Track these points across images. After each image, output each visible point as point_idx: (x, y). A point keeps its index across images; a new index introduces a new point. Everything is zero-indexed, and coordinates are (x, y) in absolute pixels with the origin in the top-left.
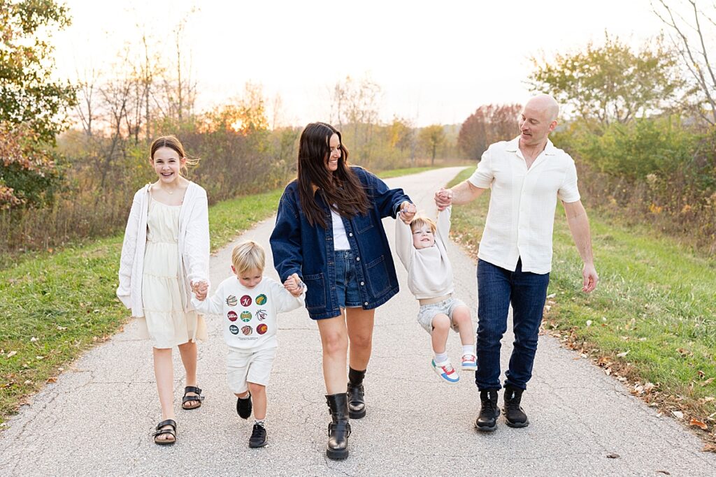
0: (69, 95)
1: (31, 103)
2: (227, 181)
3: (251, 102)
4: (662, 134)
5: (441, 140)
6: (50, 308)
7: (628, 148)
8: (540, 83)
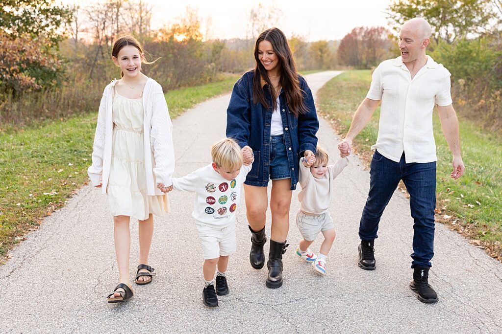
0: (68, 15)
1: (42, 20)
2: (174, 77)
3: (190, 21)
4: (473, 51)
5: (326, 52)
6: (76, 149)
7: (450, 60)
8: (394, 13)
